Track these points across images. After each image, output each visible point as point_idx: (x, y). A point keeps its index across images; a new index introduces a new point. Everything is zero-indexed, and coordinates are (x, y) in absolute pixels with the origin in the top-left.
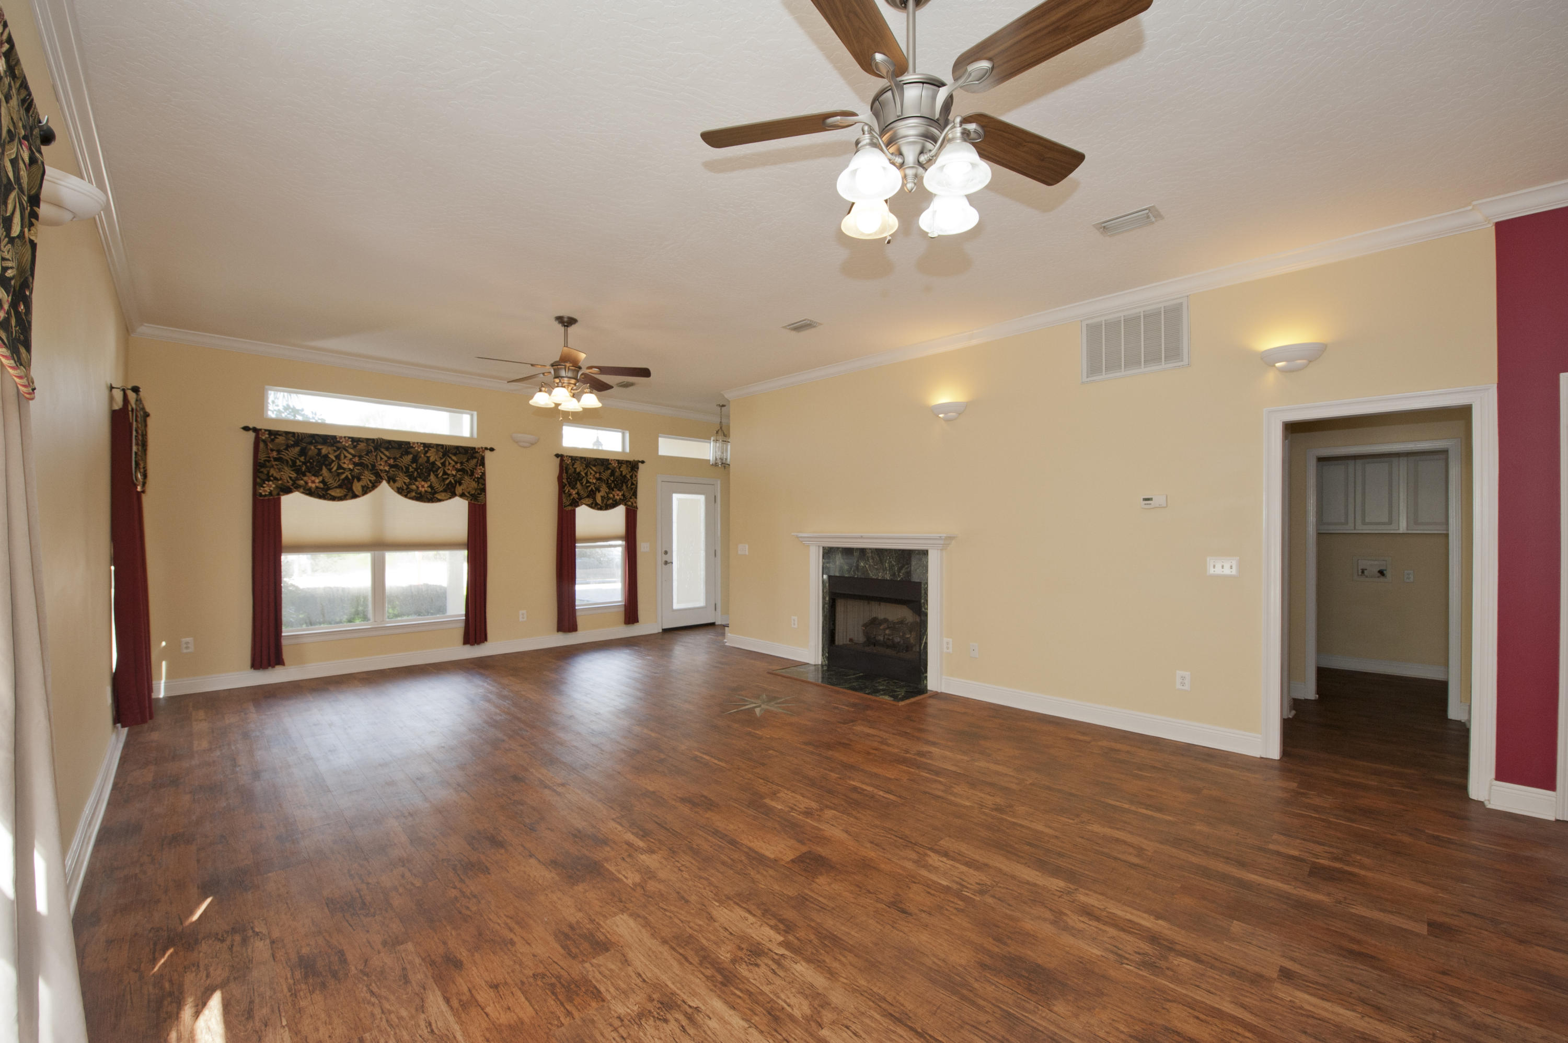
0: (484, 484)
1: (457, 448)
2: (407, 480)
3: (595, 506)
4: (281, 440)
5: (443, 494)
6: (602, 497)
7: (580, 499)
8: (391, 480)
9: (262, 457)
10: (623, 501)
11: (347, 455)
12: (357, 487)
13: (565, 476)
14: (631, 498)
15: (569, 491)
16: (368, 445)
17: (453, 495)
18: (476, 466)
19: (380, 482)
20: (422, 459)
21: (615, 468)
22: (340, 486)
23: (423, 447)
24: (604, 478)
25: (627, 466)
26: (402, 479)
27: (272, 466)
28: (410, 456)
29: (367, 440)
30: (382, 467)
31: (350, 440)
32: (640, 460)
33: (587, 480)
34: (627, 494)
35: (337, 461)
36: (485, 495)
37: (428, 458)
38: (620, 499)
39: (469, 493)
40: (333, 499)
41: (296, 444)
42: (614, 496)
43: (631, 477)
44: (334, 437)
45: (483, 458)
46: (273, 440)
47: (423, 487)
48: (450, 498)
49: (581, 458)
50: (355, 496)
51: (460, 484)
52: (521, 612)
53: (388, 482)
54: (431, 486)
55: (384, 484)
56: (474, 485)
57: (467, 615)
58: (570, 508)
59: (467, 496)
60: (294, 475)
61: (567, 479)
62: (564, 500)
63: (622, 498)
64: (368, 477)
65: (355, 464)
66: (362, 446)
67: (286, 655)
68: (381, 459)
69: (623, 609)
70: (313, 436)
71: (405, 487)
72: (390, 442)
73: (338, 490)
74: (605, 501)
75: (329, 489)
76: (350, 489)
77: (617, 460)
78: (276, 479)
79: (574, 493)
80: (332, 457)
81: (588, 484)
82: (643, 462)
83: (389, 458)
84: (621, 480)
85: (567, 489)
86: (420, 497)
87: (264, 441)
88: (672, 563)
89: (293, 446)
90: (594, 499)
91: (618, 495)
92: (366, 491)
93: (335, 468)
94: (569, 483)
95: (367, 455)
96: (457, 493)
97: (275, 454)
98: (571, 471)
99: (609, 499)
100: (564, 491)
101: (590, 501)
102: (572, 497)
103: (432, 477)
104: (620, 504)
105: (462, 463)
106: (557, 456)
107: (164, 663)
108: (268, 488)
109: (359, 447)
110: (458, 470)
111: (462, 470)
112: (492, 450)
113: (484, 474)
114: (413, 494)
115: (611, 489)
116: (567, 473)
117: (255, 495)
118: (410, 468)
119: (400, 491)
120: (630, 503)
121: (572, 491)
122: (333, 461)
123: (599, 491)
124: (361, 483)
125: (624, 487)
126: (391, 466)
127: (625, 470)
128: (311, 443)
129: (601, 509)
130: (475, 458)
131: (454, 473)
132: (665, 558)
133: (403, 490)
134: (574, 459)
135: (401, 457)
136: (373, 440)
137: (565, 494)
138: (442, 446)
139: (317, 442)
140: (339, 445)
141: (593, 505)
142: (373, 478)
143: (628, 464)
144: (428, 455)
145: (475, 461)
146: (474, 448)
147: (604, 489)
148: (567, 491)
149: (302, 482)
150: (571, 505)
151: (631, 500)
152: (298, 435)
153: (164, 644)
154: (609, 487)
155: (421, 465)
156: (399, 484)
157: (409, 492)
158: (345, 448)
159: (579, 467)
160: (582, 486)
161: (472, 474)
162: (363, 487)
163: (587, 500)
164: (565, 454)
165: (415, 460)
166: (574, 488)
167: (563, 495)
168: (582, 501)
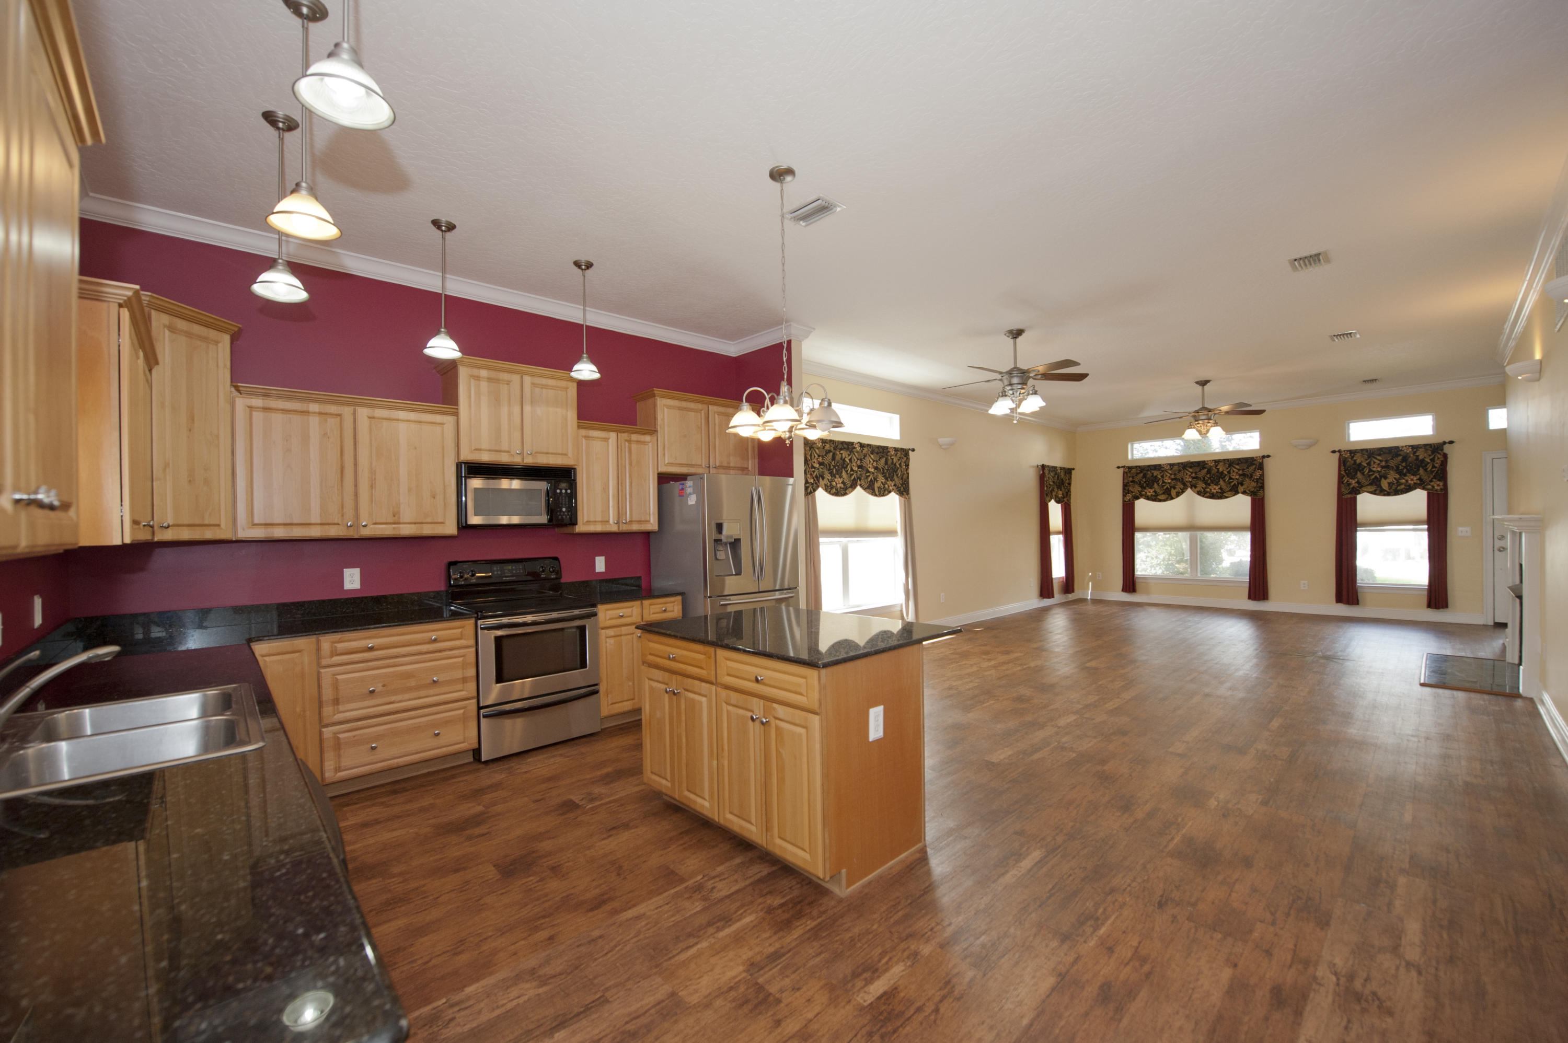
0: (1263, 484)
2: (1204, 486)
4: (1134, 471)
5: (1229, 493)
6: (1389, 483)
8: (1193, 486)
9: (1126, 481)
12: (1173, 492)
13: (1342, 468)
14: (1431, 481)
15: (1348, 481)
16: (1179, 467)
17: (1237, 493)
18: (1255, 470)
19: (1187, 489)
20: (1214, 470)
22: (1164, 493)
26: (1201, 485)
27: (1130, 486)
28: (1206, 470)
30: (1187, 480)
33: (1370, 469)
36: (1264, 491)
37: (1218, 469)
39: (1249, 490)
40: (1160, 501)
41: (1141, 472)
44: (1160, 465)
46: (1130, 472)
47: (1215, 489)
48: (1234, 495)
50: (1172, 498)
53: (1191, 488)
55: (1189, 489)
56: (1254, 484)
58: (1349, 496)
59: (1247, 493)
60: (1140, 489)
61: (1345, 471)
62: (1343, 489)
64: (1179, 486)
65: (1172, 479)
66: (1175, 468)
67: (1138, 586)
68: (1187, 474)
70: (1149, 466)
72: (1192, 463)
73: (1163, 496)
74: (1394, 487)
76: (1170, 495)
77: (1409, 446)
78: (1132, 492)
79: (1354, 482)
80: (1159, 477)
83: (1192, 473)
85: (1345, 480)
86: (1213, 496)
87: (1126, 473)
89: (1139, 473)
91: (1412, 479)
92: (1178, 495)
94: (1346, 473)
96: (1240, 491)
97: (1131, 479)
98: (1350, 462)
99: (1399, 484)
100: (1343, 482)
101: (1373, 488)
102: (1352, 486)
104: (1415, 489)
105: (1243, 470)
107: (1090, 583)
108: (1129, 496)
110: (1240, 475)
111: (1244, 475)
112: (1268, 456)
113: (1262, 475)
114: (1208, 494)
116: (1344, 465)
117: (1124, 501)
119: (1199, 493)
121: (1351, 480)
124: (1176, 490)
126: (1193, 478)
128: (1148, 470)
129: (1388, 494)
130: (1254, 464)
134: (1353, 453)
135: (1200, 471)
137: (1343, 484)
140: (1163, 469)
141: (1377, 492)
144: (1218, 467)
145: (1254, 466)
146: (1253, 458)
147: (1392, 476)
148: (1346, 481)
149: (1144, 493)
150: (1350, 493)
151: (1432, 484)
153: (1090, 574)
155: (1214, 475)
156: (1198, 489)
157: (1205, 493)
158: (1166, 471)
162: (1177, 493)
163: (1369, 487)
165: (1209, 472)
167: (1342, 485)
168: (1363, 489)
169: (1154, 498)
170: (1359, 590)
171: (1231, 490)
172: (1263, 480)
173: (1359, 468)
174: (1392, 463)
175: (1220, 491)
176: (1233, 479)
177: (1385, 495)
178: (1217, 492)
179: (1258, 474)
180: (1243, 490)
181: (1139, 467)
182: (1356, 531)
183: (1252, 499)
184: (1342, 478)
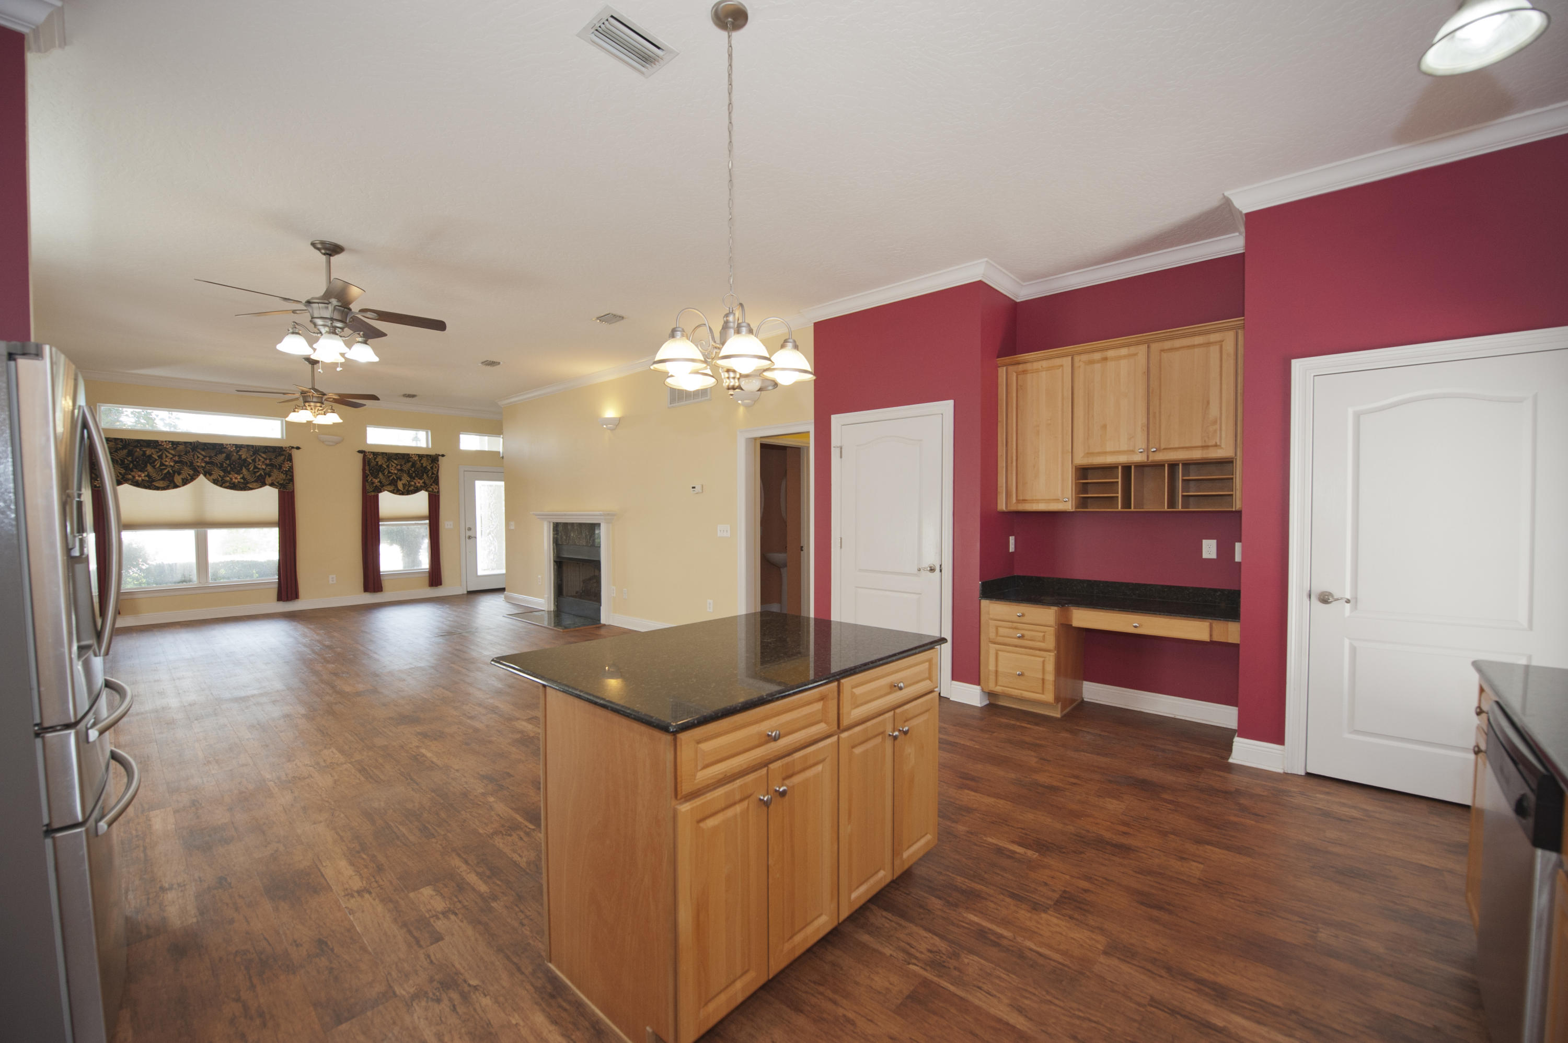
0: (292, 476)
1: (266, 447)
3: (397, 491)
5: (255, 484)
6: (403, 484)
7: (382, 485)
8: (207, 474)
10: (425, 487)
11: (168, 455)
13: (367, 468)
14: (431, 485)
15: (371, 480)
17: (263, 484)
18: (284, 461)
19: (198, 476)
21: (415, 461)
22: (163, 479)
23: (235, 447)
24: (405, 469)
25: (428, 459)
26: (217, 473)
29: (185, 443)
30: (198, 464)
31: (170, 443)
32: (441, 454)
34: (427, 482)
35: (160, 460)
36: (293, 484)
38: (421, 486)
39: (278, 483)
40: (157, 488)
41: (124, 447)
42: (415, 483)
43: (432, 468)
45: (290, 455)
47: (236, 478)
48: (261, 487)
49: (383, 453)
50: (176, 486)
51: (270, 476)
52: (331, 577)
53: (205, 475)
54: (243, 478)
55: (201, 476)
57: (279, 578)
58: (373, 494)
59: (276, 485)
61: (370, 470)
63: (423, 485)
64: (187, 471)
65: (176, 462)
66: (181, 447)
68: (198, 457)
69: (427, 575)
70: (138, 441)
71: (220, 479)
72: (205, 444)
73: (161, 482)
74: (407, 488)
75: (154, 481)
79: (376, 481)
81: (390, 475)
82: (443, 456)
84: (422, 471)
86: (234, 487)
88: (476, 538)
90: (396, 486)
91: (419, 482)
92: (185, 482)
93: (158, 465)
94: (371, 473)
95: (186, 454)
96: (267, 483)
100: (367, 481)
101: (392, 488)
102: (375, 485)
103: (244, 470)
105: (271, 460)
106: (360, 452)
109: (178, 449)
110: (267, 465)
111: (272, 465)
112: (298, 448)
113: (291, 468)
114: (228, 484)
115: (412, 478)
116: (369, 465)
118: (224, 464)
119: (215, 482)
120: (430, 489)
121: (374, 480)
122: (156, 460)
123: (401, 480)
124: (181, 476)
125: (425, 476)
126: (207, 463)
127: (425, 462)
128: (136, 447)
129: (403, 494)
130: (283, 455)
131: (264, 467)
132: (469, 533)
133: (218, 481)
135: (216, 455)
136: (191, 443)
137: (368, 482)
138: (253, 446)
139: (141, 446)
141: (395, 491)
142: (191, 472)
143: (429, 457)
145: (283, 457)
146: (282, 447)
148: (370, 479)
150: (374, 491)
152: (126, 441)
154: (410, 476)
156: (214, 477)
157: (223, 483)
158: (166, 450)
159: (380, 461)
160: (384, 475)
161: (280, 467)
163: (389, 487)
164: (367, 450)
166: (376, 478)
167: (367, 483)
168: (384, 488)
169: (149, 484)
170: (382, 578)
171: (256, 481)
172: (292, 472)
173: (380, 469)
174: (405, 468)
175: (242, 481)
176: (259, 469)
177: (400, 494)
178: (239, 482)
179: (286, 466)
180: (270, 482)
181: (121, 440)
182: (379, 525)
183: (279, 492)
184: (367, 477)
